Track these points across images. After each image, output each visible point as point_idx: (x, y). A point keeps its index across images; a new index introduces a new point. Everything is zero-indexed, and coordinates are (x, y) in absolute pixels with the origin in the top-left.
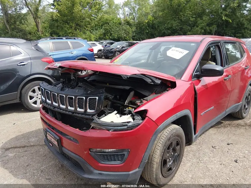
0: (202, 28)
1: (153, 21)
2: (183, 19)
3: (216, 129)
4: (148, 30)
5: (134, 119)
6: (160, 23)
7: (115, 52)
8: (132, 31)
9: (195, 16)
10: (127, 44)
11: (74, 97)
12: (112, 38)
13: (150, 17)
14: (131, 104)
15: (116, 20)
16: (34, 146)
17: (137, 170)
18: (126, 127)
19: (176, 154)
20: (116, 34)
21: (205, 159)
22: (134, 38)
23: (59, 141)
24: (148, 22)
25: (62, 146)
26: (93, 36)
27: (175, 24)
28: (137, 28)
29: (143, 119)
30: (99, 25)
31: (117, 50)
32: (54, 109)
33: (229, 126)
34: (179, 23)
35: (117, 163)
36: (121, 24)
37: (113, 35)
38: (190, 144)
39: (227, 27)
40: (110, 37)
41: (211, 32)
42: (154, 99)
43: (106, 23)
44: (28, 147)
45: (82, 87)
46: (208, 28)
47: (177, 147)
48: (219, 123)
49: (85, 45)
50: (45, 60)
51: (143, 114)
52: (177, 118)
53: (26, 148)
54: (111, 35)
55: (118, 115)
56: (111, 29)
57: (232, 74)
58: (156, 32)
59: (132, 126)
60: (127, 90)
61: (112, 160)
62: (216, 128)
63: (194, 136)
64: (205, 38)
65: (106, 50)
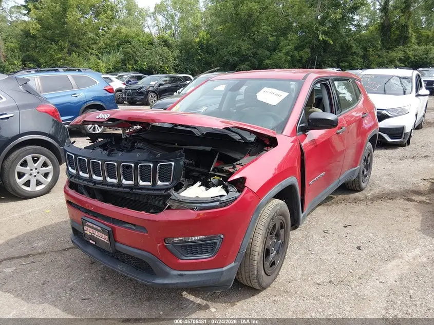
0: (287, 54)
1: (208, 40)
2: (258, 38)
3: (325, 208)
4: (200, 55)
5: (227, 192)
6: (220, 43)
7: (148, 92)
8: (173, 57)
9: (276, 34)
10: (168, 79)
11: (133, 165)
12: (139, 69)
13: (202, 33)
14: (219, 172)
15: (143, 36)
16: (44, 253)
17: (233, 264)
18: (218, 203)
19: (280, 241)
20: (144, 62)
21: (316, 249)
22: (177, 68)
23: (111, 233)
24: (200, 42)
25: (116, 241)
26: (102, 65)
27: (245, 46)
28: (181, 52)
29: (240, 191)
30: (113, 46)
31: (151, 89)
32: (94, 187)
33: (343, 202)
34: (250, 45)
35: (205, 257)
36: (152, 45)
37: (139, 62)
38: (296, 227)
39: (325, 50)
40: (135, 66)
41: (301, 59)
42: (253, 161)
43: (126, 41)
44: (34, 255)
45: (144, 149)
46: (296, 53)
47: (280, 231)
48: (329, 198)
49: (98, 82)
50: (43, 109)
51: (240, 184)
52: (283, 188)
53: (31, 258)
54: (135, 64)
55: (203, 188)
56: (135, 52)
57: (346, 125)
58: (214, 59)
59: (227, 201)
60: (208, 151)
61: (198, 253)
62: (326, 205)
63: (302, 215)
64: (308, 75)
65: (131, 90)
